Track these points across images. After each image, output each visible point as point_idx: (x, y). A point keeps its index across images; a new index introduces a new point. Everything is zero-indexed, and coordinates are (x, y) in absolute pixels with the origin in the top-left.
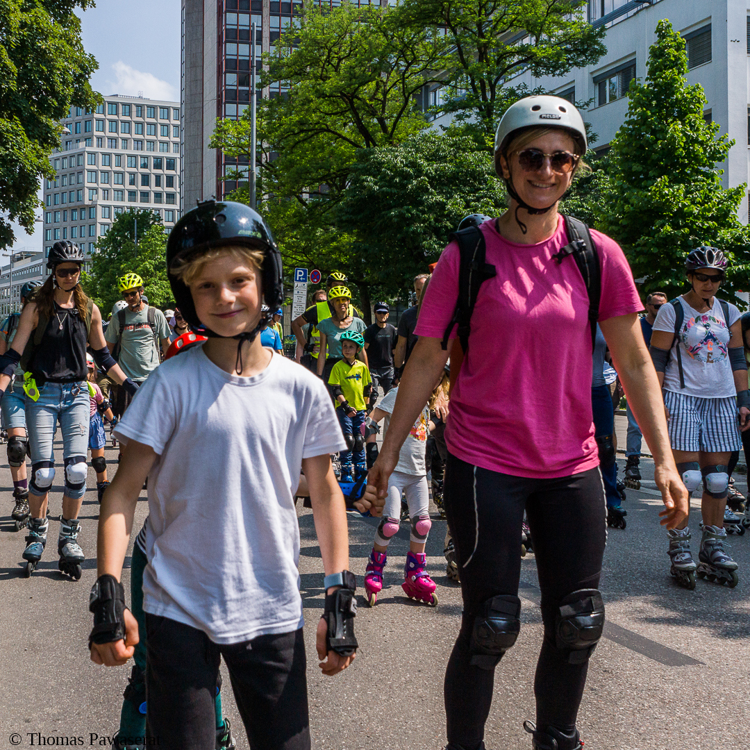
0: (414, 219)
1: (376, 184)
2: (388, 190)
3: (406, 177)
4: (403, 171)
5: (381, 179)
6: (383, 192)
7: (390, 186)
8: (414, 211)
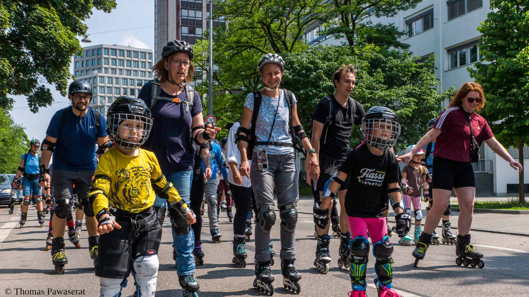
0: (315, 96)
1: (290, 74)
2: (299, 78)
3: (309, 70)
4: (307, 66)
5: (293, 72)
6: (294, 80)
7: (299, 76)
8: (314, 91)
